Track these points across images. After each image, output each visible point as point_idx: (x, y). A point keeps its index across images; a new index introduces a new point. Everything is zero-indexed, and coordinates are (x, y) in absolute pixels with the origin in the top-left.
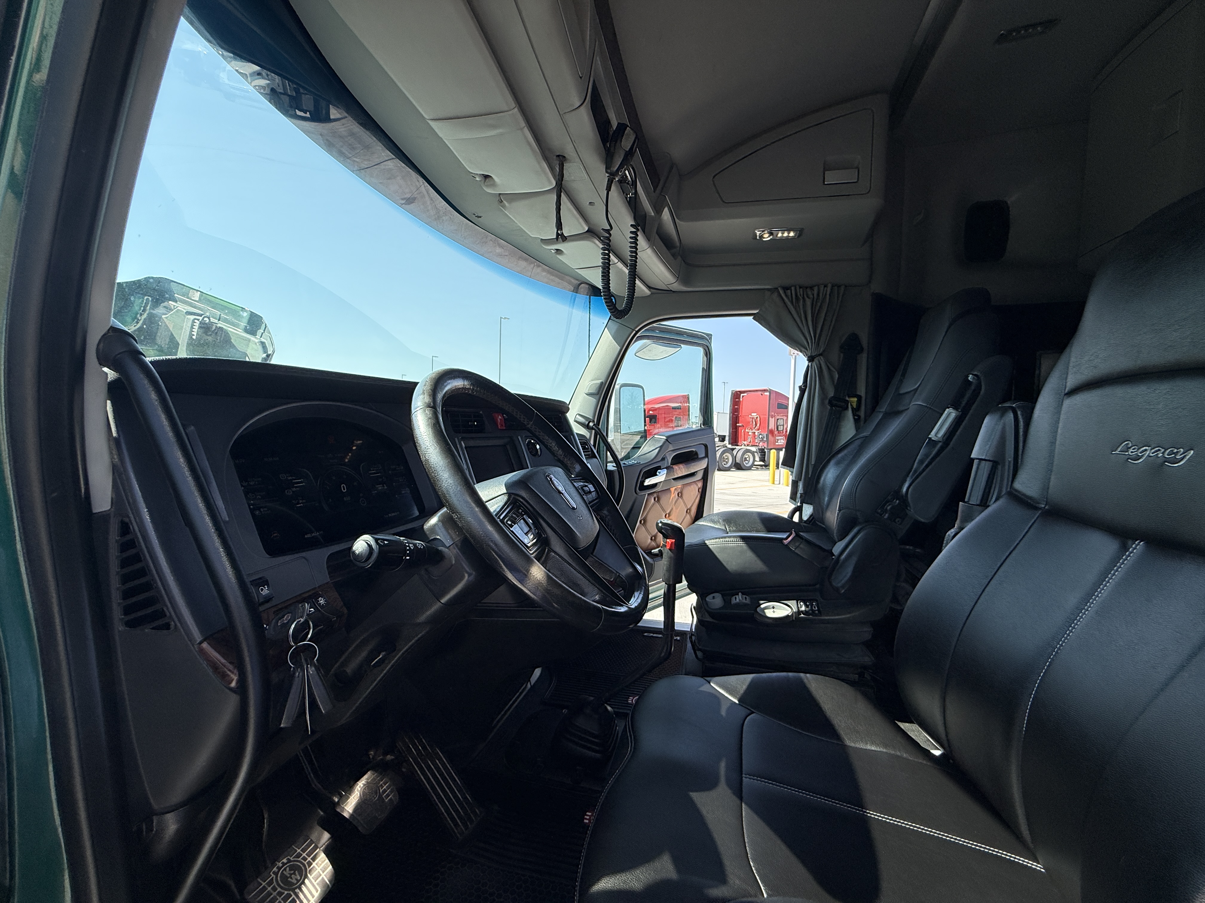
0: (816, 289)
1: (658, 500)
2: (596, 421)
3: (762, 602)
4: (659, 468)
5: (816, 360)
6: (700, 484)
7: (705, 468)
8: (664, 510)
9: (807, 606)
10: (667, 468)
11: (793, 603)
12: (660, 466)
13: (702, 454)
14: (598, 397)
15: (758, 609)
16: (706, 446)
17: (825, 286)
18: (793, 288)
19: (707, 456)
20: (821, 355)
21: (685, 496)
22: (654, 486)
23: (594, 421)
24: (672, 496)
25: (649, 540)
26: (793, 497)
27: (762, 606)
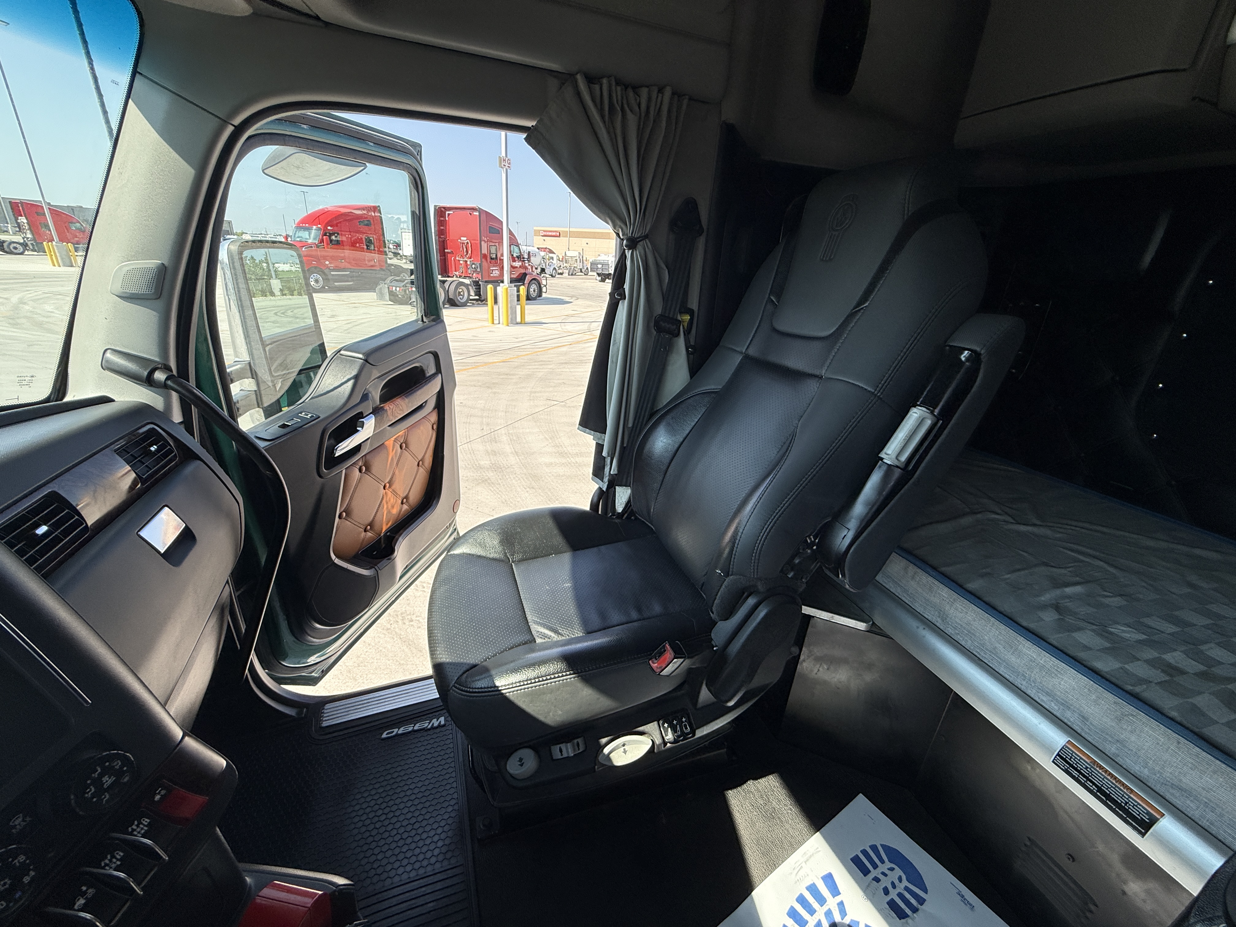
0: (644, 92)
1: (367, 467)
2: (173, 364)
3: (604, 741)
4: (361, 415)
5: (640, 247)
6: (434, 418)
7: (439, 392)
8: (378, 480)
9: (674, 730)
10: (376, 411)
11: (652, 727)
12: (361, 413)
13: (431, 370)
14: (160, 304)
15: (600, 759)
16: (436, 356)
17: (661, 90)
18: (605, 81)
19: (439, 370)
20: (646, 237)
21: (413, 446)
22: (357, 449)
23: (167, 368)
24: (391, 455)
25: (363, 533)
26: (598, 472)
27: (606, 751)
